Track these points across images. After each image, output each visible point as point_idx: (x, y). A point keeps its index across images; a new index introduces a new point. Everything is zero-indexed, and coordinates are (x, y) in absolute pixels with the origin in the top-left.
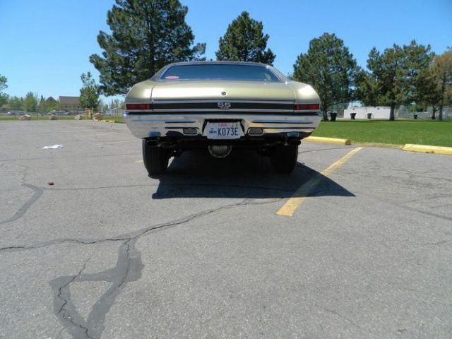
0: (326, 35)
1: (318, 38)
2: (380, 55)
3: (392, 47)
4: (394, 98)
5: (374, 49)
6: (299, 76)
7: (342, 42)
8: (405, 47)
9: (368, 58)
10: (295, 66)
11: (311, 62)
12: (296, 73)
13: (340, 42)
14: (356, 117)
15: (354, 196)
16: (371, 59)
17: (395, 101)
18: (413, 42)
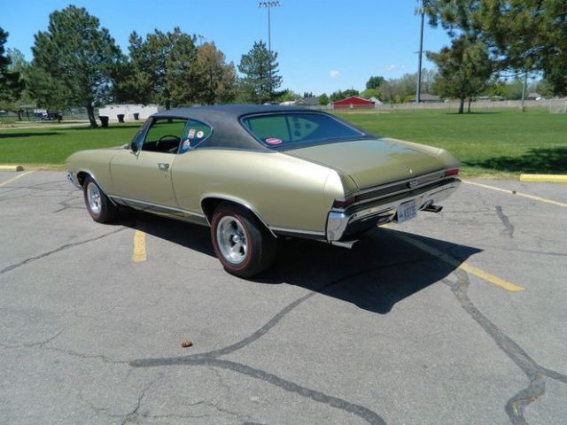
0: (72, 8)
1: (60, 10)
2: (143, 42)
3: (154, 33)
4: (169, 96)
5: (135, 33)
6: (45, 65)
7: (98, 20)
8: (169, 35)
9: (130, 45)
10: (33, 49)
11: (59, 45)
12: (37, 60)
13: (95, 22)
14: (125, 119)
15: (478, 251)
16: (132, 46)
17: (171, 99)
18: (177, 30)
